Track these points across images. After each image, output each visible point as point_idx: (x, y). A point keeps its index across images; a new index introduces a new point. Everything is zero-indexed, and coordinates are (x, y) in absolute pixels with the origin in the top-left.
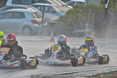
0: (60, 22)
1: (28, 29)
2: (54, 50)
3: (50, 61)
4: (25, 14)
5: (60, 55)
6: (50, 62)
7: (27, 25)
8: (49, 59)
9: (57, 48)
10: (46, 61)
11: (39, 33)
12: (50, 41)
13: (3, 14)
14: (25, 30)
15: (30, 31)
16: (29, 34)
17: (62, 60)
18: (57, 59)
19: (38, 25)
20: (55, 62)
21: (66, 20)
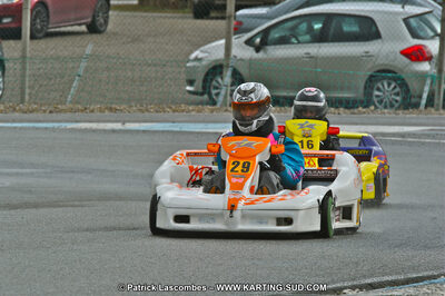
1: (389, 85)
4: (376, 18)
7: (383, 67)
11: (424, 102)
13: (290, 24)
14: (378, 89)
15: (397, 94)
16: (397, 105)
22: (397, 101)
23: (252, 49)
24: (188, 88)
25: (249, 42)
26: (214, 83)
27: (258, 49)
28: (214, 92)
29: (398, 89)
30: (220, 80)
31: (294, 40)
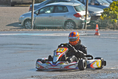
0: (104, 15)
1: (71, 23)
4: (67, 7)
7: (70, 19)
12: (95, 35)
13: (45, 8)
14: (68, 25)
16: (72, 28)
19: (82, 18)
21: (111, 12)
22: (73, 27)
23: (36, 15)
24: (19, 25)
25: (35, 13)
26: (26, 23)
27: (37, 15)
28: (26, 26)
29: (73, 24)
30: (28, 23)
31: (46, 12)
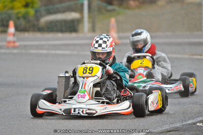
2: (84, 78)
3: (74, 106)
5: (99, 89)
6: (75, 109)
8: (72, 101)
9: (92, 70)
10: (64, 106)
17: (108, 103)
18: (93, 102)
20: (89, 109)
